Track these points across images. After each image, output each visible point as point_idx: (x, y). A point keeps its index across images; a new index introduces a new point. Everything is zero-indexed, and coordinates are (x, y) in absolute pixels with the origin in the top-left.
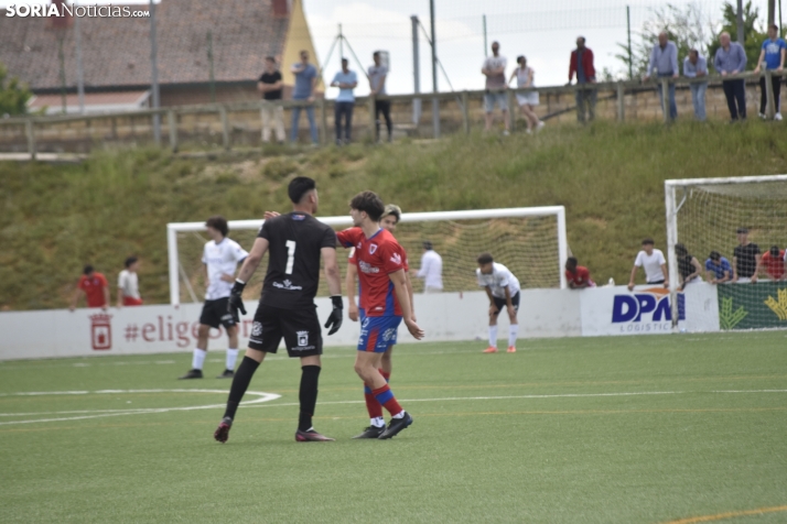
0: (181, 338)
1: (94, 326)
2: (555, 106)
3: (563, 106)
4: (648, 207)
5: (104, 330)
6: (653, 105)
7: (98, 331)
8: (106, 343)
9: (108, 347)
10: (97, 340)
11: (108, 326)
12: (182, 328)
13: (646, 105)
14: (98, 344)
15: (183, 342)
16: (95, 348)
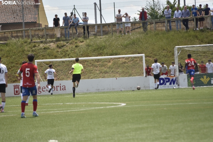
1: (14, 88)
2: (134, 27)
3: (136, 27)
4: (164, 54)
5: (18, 89)
6: (161, 26)
7: (16, 89)
8: (18, 93)
10: (15, 92)
13: (159, 27)
14: (16, 93)
15: (40, 92)
16: (15, 94)
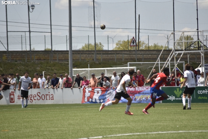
0: (31, 100)
9: (14, 102)
11: (14, 95)
12: (31, 96)
